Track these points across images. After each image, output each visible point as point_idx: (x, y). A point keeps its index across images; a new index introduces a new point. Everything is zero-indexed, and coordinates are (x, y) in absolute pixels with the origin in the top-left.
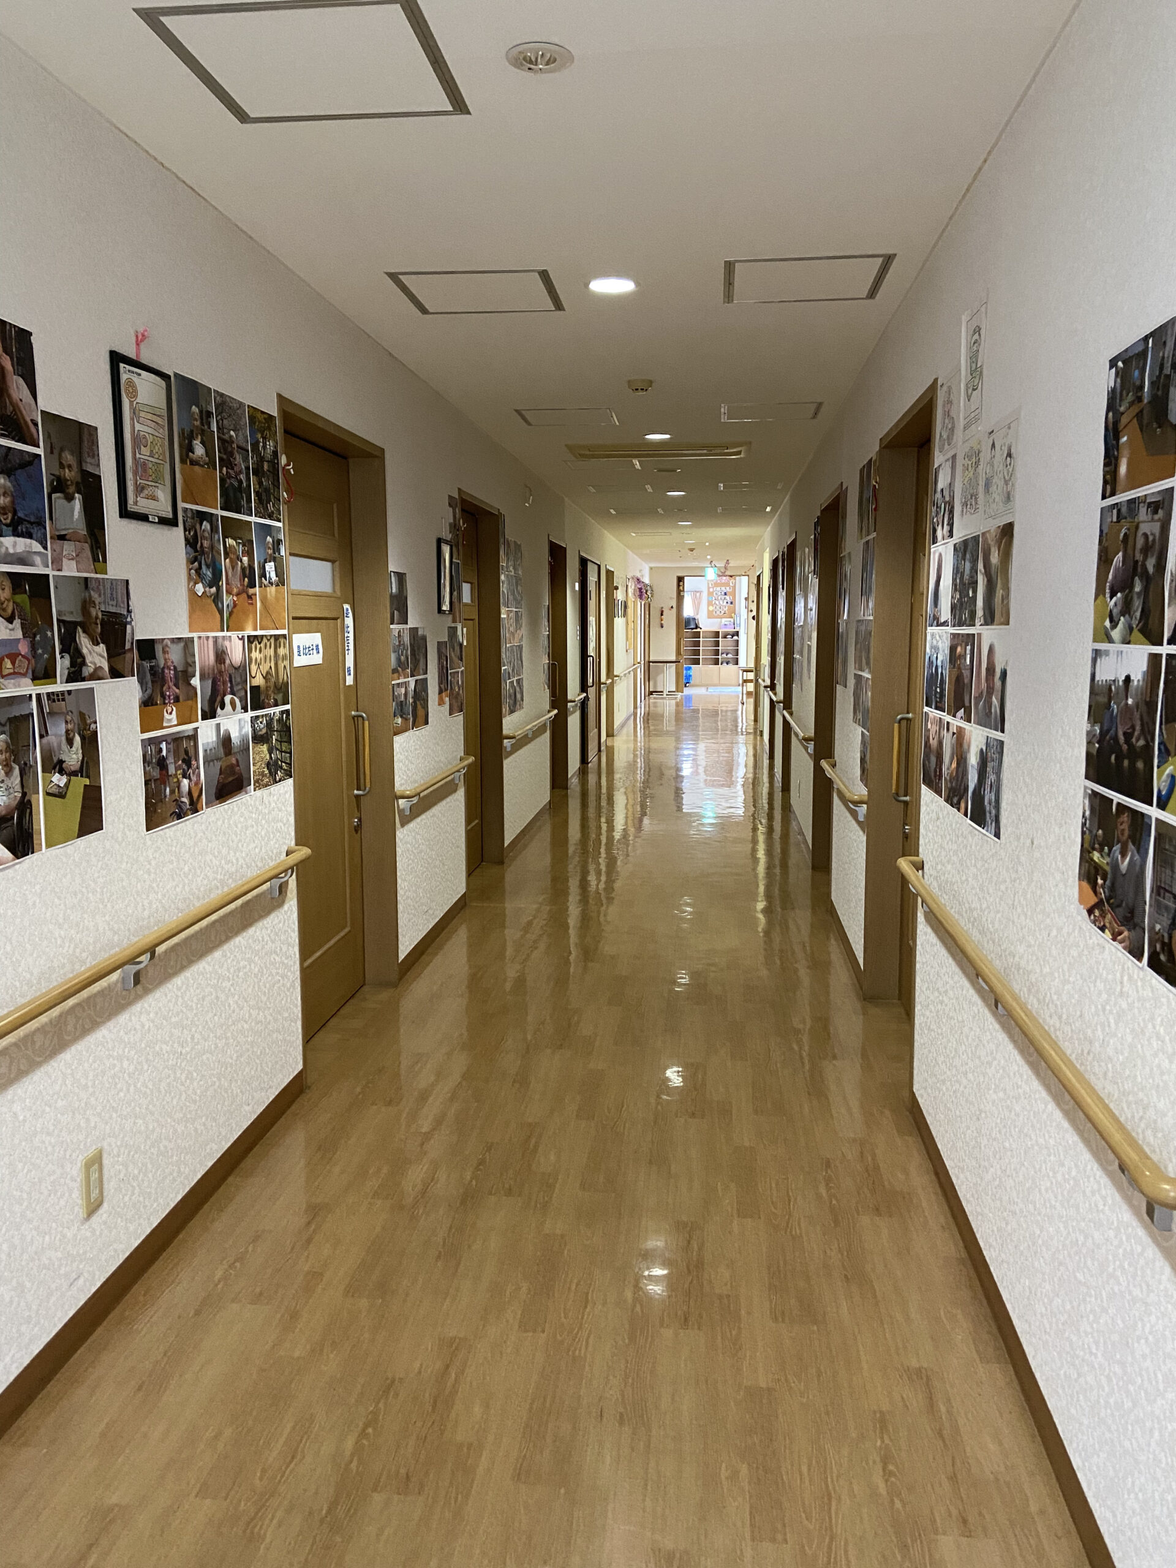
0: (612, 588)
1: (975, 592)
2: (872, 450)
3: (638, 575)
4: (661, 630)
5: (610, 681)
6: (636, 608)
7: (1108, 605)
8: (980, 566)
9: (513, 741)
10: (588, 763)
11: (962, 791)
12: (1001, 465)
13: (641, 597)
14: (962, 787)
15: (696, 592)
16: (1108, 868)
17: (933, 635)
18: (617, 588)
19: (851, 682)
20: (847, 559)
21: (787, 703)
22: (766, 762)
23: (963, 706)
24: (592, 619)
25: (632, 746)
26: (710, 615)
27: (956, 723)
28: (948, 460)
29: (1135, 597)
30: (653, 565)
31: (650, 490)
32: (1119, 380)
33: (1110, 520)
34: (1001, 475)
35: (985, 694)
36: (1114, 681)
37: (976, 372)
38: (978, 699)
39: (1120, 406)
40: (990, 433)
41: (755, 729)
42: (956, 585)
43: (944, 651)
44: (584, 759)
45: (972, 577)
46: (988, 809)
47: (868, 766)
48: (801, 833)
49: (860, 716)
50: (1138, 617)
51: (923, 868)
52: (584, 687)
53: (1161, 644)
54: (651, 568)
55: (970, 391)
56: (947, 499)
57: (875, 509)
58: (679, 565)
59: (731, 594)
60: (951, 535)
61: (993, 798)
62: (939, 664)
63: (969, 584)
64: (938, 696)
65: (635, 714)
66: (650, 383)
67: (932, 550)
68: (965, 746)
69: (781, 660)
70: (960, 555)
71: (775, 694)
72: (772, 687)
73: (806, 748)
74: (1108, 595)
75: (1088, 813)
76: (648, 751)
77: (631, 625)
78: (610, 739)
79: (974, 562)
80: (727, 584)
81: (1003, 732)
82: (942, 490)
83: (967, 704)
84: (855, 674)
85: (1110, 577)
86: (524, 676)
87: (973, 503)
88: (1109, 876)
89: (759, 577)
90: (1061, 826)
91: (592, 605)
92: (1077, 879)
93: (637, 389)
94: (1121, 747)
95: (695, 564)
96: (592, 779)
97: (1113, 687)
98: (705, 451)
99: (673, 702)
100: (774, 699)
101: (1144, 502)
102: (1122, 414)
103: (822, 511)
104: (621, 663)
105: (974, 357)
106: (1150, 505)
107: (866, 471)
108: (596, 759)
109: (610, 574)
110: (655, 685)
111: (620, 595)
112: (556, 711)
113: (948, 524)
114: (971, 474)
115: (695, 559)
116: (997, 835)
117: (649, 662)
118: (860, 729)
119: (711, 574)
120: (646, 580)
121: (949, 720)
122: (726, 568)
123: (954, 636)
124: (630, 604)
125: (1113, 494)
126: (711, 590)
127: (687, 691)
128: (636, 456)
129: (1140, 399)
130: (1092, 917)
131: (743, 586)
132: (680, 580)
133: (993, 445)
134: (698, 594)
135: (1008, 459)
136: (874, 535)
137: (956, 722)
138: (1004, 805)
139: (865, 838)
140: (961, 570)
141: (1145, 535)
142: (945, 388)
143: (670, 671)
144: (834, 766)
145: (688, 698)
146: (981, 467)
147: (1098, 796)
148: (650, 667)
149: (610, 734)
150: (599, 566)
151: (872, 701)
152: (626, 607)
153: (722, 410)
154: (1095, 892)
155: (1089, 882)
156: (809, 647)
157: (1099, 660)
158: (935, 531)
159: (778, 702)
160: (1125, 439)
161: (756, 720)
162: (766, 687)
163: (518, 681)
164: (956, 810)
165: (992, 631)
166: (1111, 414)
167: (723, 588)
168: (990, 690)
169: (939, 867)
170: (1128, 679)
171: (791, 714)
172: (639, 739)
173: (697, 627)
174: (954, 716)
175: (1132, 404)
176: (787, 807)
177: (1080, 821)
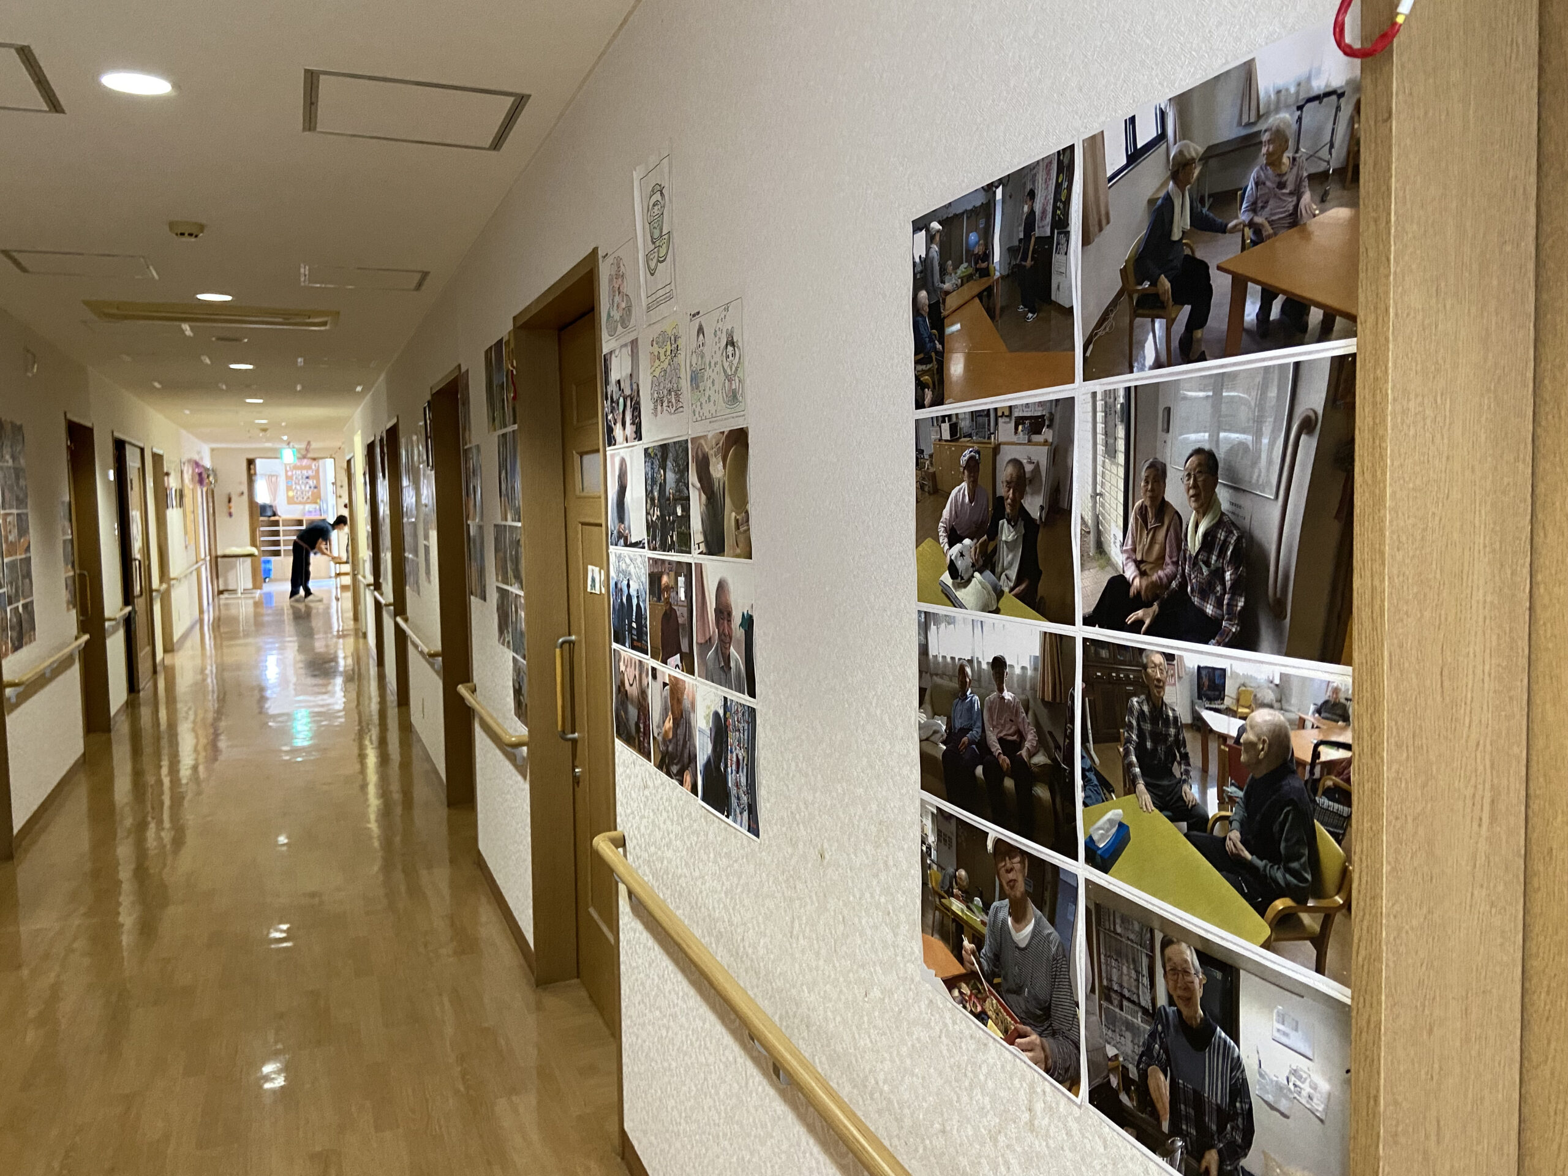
0: (160, 474)
1: (686, 509)
2: (504, 328)
3: (196, 457)
4: (228, 519)
5: (164, 586)
6: (196, 496)
7: (945, 555)
8: (693, 478)
9: (20, 689)
10: (139, 691)
11: (686, 760)
12: (719, 353)
13: (201, 481)
14: (686, 755)
15: (272, 478)
16: (985, 931)
17: (619, 558)
18: (167, 474)
19: (493, 597)
20: (474, 451)
21: (400, 607)
22: (373, 670)
23: (678, 650)
24: (135, 514)
25: (199, 661)
26: (291, 501)
27: (668, 672)
28: (626, 345)
29: (1004, 550)
30: (214, 445)
31: (208, 361)
32: (935, 248)
33: (934, 436)
34: (719, 368)
35: (716, 642)
36: (970, 662)
37: (660, 239)
38: (706, 645)
39: (943, 282)
40: (694, 316)
41: (356, 630)
42: (653, 500)
43: (639, 578)
44: (133, 686)
45: (679, 490)
46: (734, 791)
47: (525, 699)
48: (428, 758)
49: (509, 638)
50: (1014, 577)
51: (624, 845)
52: (128, 598)
53: (1072, 623)
54: (212, 450)
55: (653, 264)
56: (628, 392)
57: (514, 398)
58: (249, 447)
59: (313, 478)
60: (638, 436)
61: (743, 780)
62: (633, 593)
63: (675, 500)
64: (635, 632)
65: (201, 621)
66: (202, 228)
67: (608, 453)
68: (686, 703)
69: (387, 557)
70: (657, 463)
71: (382, 594)
72: (377, 586)
73: (432, 665)
74: (943, 540)
75: (932, 839)
76: (221, 668)
77: (190, 516)
78: (168, 657)
79: (682, 472)
80: (309, 468)
81: (752, 694)
82: (619, 382)
83: (685, 648)
84: (498, 588)
85: (946, 513)
86: (36, 597)
87: (673, 401)
88: (987, 942)
89: (349, 462)
90: (877, 846)
91: (134, 497)
92: (919, 928)
93: (182, 234)
94: (996, 759)
95: (268, 445)
96: (145, 712)
97: (968, 670)
98: (280, 320)
99: (251, 602)
100: (383, 601)
101: (1010, 416)
102: (947, 293)
103: (433, 395)
104: (178, 563)
105: (655, 223)
106: (1020, 421)
107: (495, 354)
108: (150, 684)
109: (158, 459)
110: (226, 582)
111: (172, 483)
112: (86, 637)
113: (633, 423)
114: (665, 365)
115: (268, 440)
116: (754, 829)
117: (217, 557)
118: (510, 654)
119: (289, 456)
120: (207, 463)
121: (655, 666)
122: (307, 450)
123: (656, 561)
124: (188, 493)
125: (938, 401)
126: (290, 473)
127: (267, 587)
128: (185, 320)
129: (986, 273)
130: (956, 993)
131: (329, 469)
132: (251, 462)
133: (701, 330)
134: (274, 479)
135: (730, 348)
136: (516, 427)
137: (670, 670)
138: (762, 793)
139: (527, 786)
140: (660, 480)
141: (1017, 463)
142: (610, 260)
143: (245, 566)
144: (474, 691)
145: (269, 596)
146: (681, 357)
147: (954, 822)
148: (218, 563)
149: (168, 649)
150: (142, 450)
151: (527, 623)
152: (182, 496)
153: (302, 270)
154: (960, 959)
155: (945, 937)
156: (427, 548)
157: (933, 628)
158: (610, 430)
159: (387, 605)
160: (957, 327)
161: (356, 618)
162: (369, 585)
163: (25, 606)
164: (677, 783)
165: (721, 564)
166: (923, 294)
167: (305, 472)
168: (725, 639)
169: (653, 849)
170: (999, 664)
171: (406, 620)
172: (208, 653)
173: (275, 514)
174: (665, 662)
175: (966, 279)
176: (406, 727)
177: (917, 848)
